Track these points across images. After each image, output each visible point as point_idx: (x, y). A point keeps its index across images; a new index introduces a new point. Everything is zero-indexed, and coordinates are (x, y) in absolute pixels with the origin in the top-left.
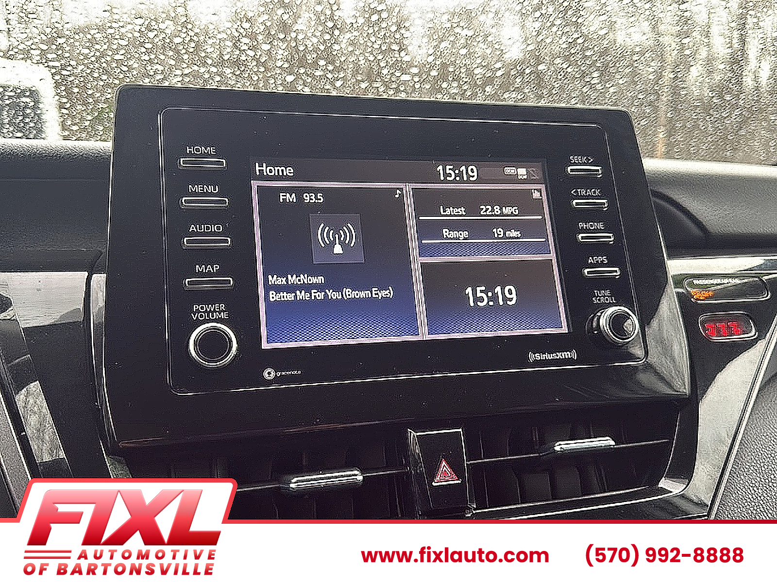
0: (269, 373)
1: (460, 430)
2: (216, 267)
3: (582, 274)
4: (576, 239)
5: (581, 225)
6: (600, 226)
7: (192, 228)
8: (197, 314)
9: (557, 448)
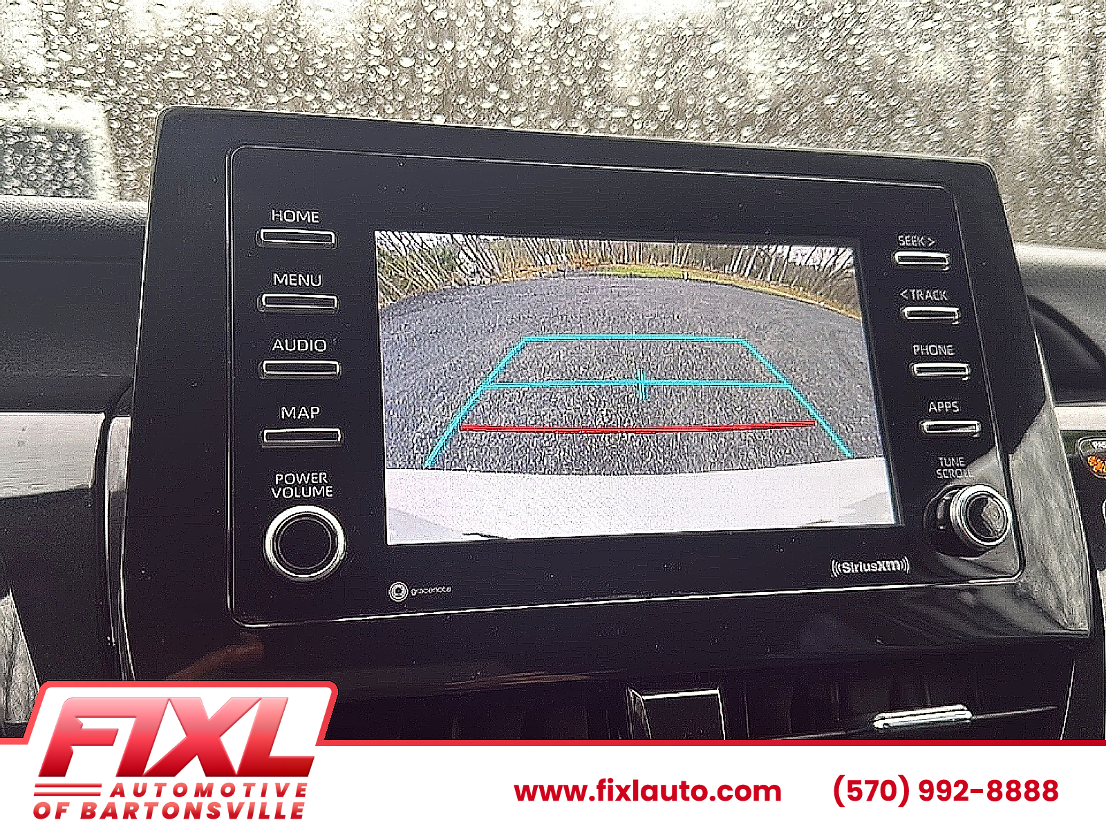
0: (398, 591)
1: (717, 692)
2: (315, 411)
3: (919, 429)
4: (909, 371)
5: (916, 348)
6: (948, 351)
7: (278, 345)
8: (280, 489)
9: (879, 724)
